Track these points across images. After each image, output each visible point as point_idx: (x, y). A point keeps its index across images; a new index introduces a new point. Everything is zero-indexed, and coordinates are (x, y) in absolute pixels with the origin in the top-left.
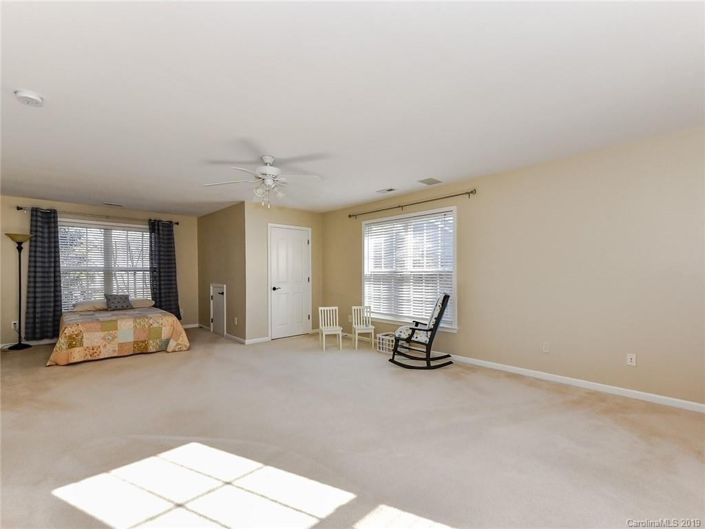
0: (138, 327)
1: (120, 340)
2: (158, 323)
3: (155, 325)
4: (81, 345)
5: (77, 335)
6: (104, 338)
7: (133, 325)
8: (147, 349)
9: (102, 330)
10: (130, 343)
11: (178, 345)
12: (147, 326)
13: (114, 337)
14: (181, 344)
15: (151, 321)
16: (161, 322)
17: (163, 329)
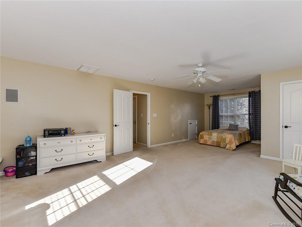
0: (218, 136)
1: (212, 140)
2: (225, 136)
3: (224, 137)
4: (203, 138)
5: (202, 135)
6: (208, 138)
7: (217, 135)
8: (220, 145)
9: (208, 135)
10: (215, 141)
11: (230, 147)
12: (221, 137)
13: (211, 138)
14: (231, 147)
15: (222, 135)
16: (226, 136)
17: (227, 139)
